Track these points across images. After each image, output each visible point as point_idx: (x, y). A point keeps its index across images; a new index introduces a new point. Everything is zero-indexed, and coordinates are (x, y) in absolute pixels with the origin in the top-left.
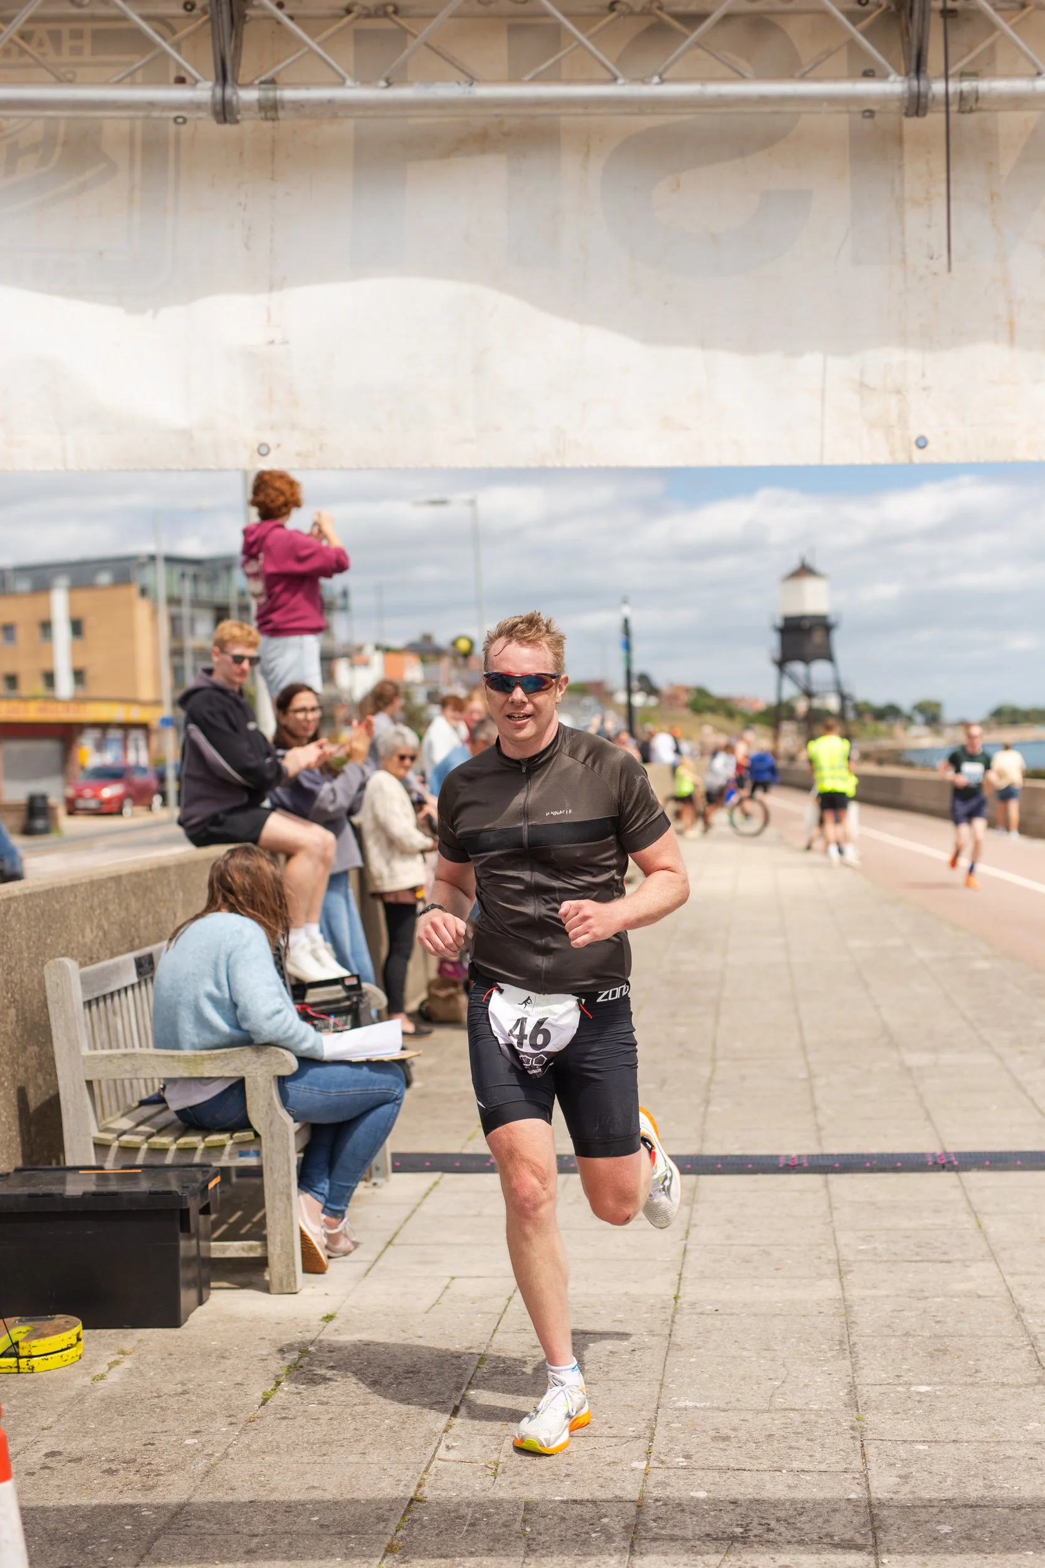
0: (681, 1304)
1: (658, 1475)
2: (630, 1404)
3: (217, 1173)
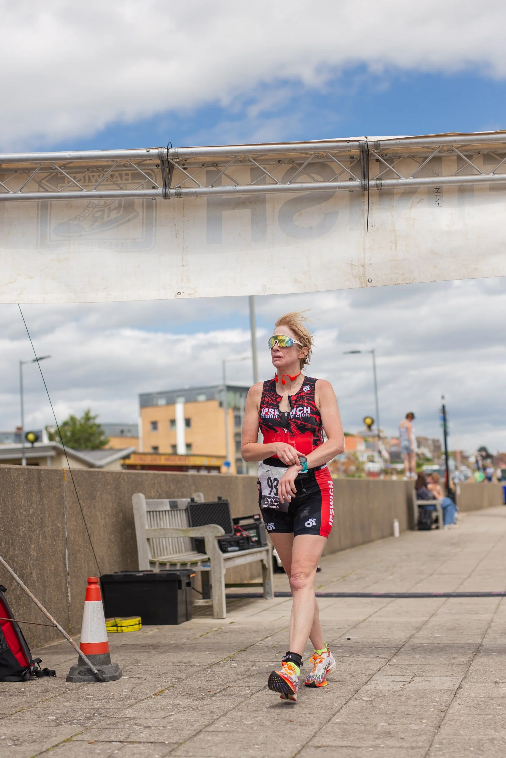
3: (194, 572)
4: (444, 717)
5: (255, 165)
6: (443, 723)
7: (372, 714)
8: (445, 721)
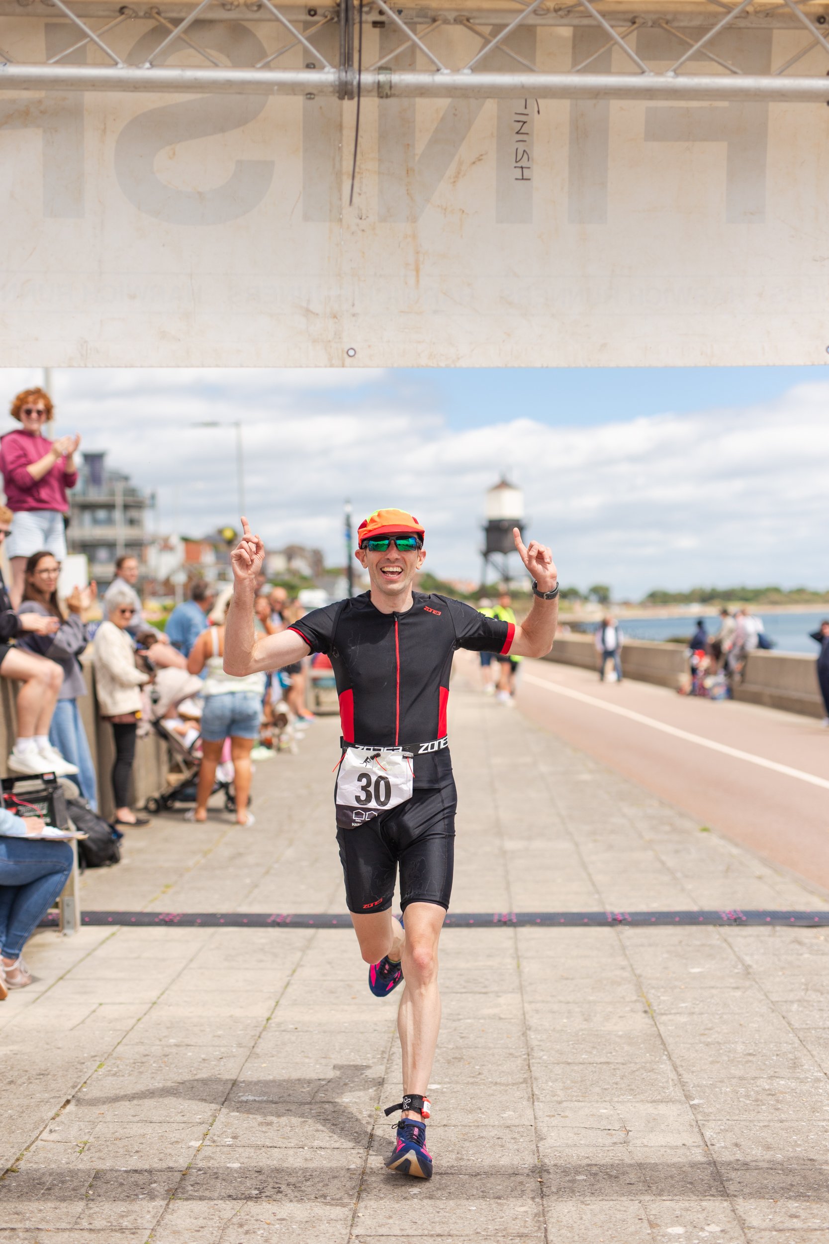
0: (271, 1024)
1: (208, 1151)
2: (204, 1098)
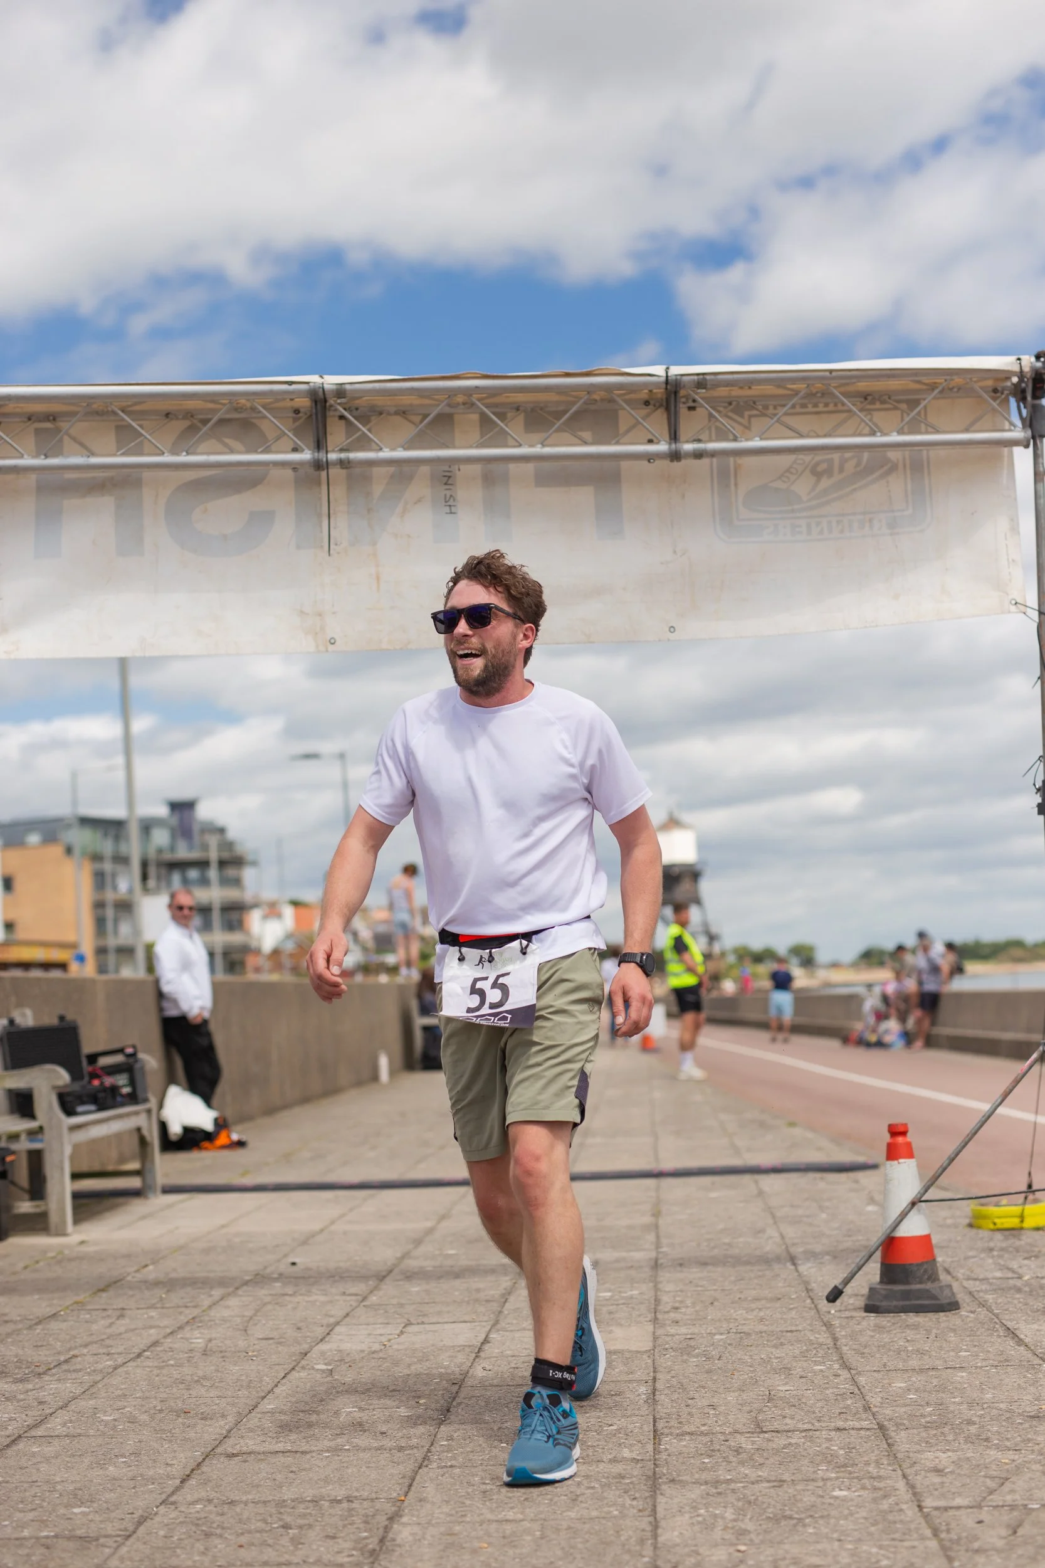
3: (13, 1153)
4: (457, 1392)
5: (123, 420)
6: (454, 1403)
7: (331, 1393)
8: (458, 1400)
